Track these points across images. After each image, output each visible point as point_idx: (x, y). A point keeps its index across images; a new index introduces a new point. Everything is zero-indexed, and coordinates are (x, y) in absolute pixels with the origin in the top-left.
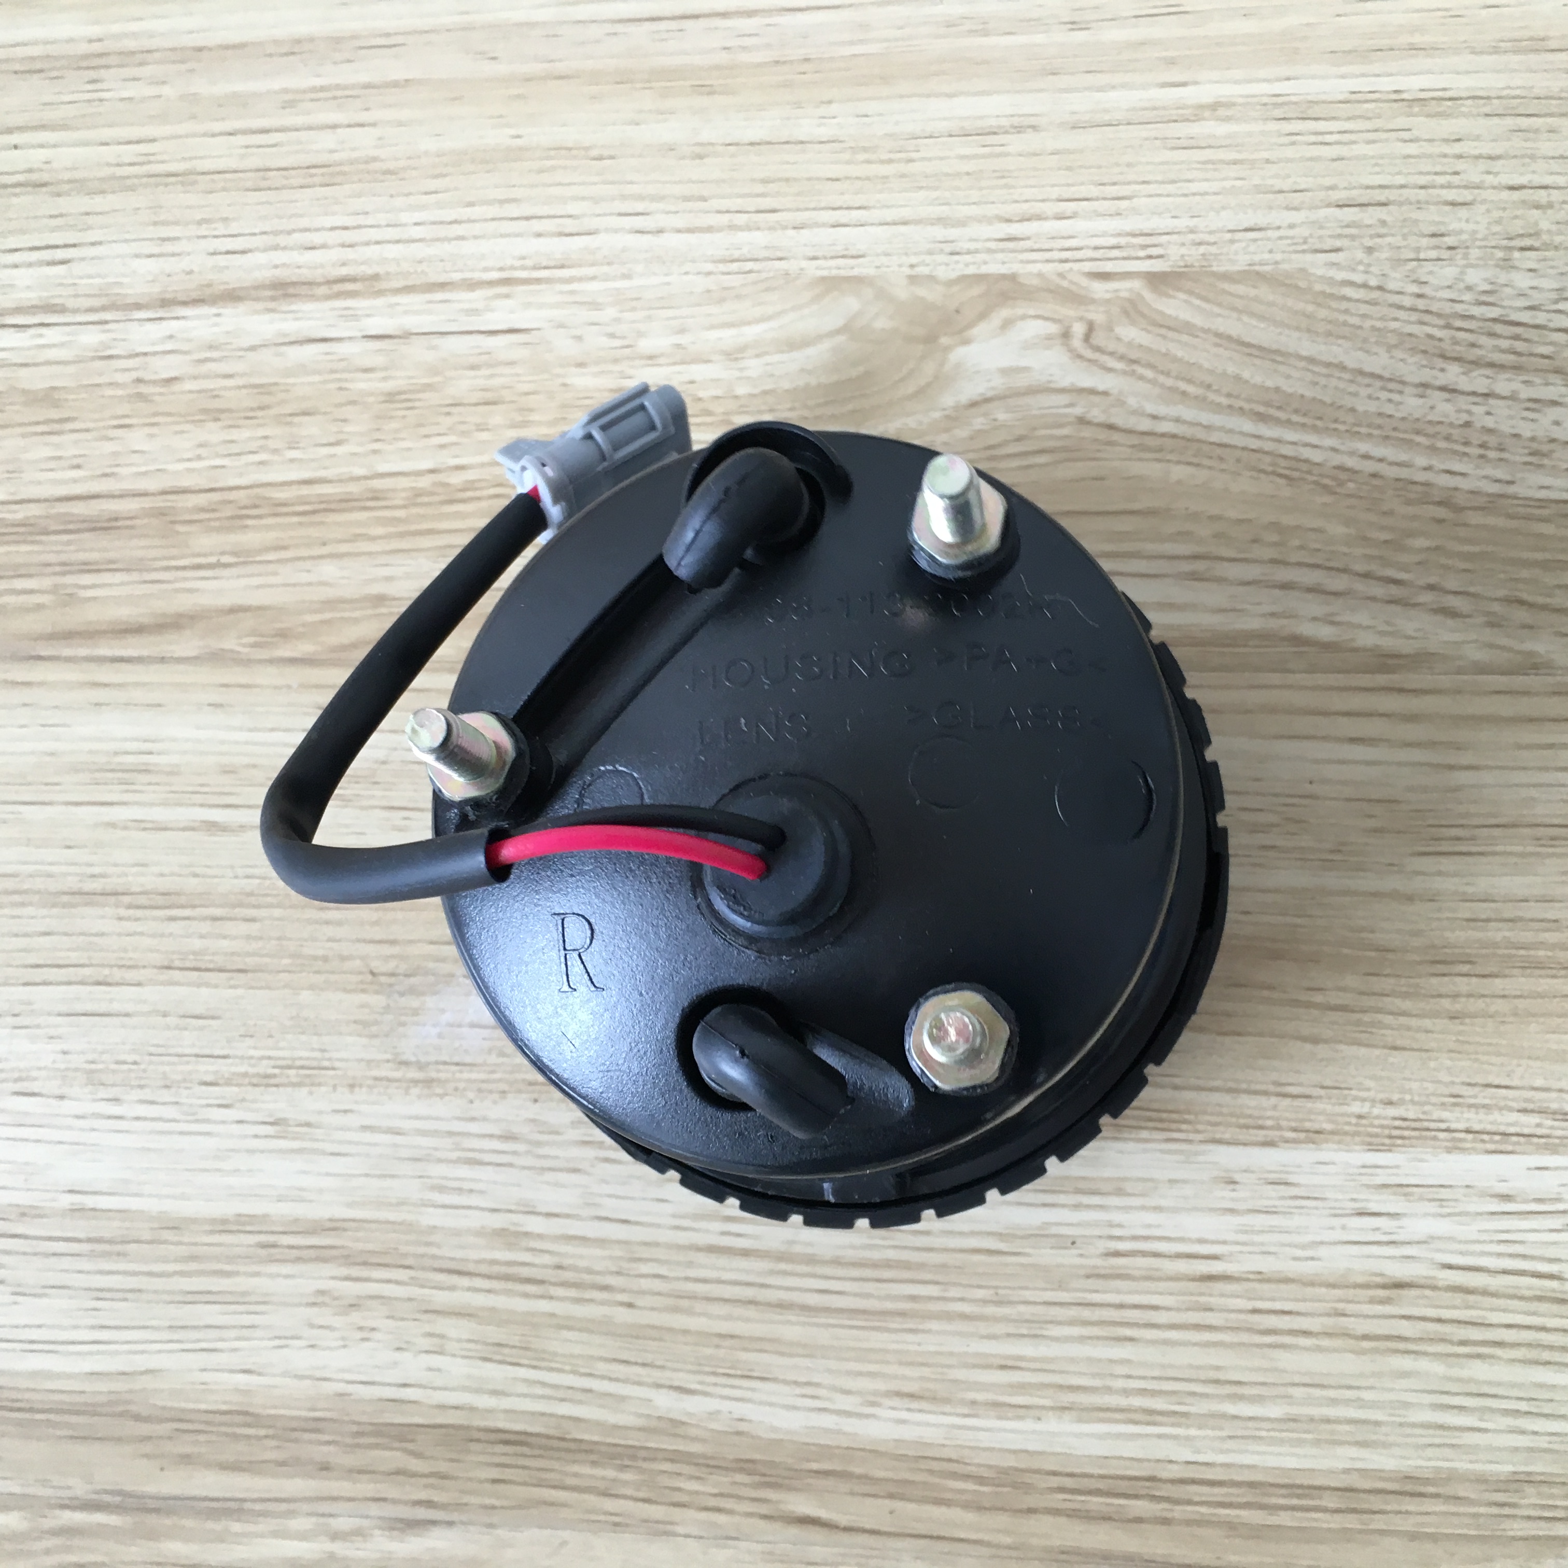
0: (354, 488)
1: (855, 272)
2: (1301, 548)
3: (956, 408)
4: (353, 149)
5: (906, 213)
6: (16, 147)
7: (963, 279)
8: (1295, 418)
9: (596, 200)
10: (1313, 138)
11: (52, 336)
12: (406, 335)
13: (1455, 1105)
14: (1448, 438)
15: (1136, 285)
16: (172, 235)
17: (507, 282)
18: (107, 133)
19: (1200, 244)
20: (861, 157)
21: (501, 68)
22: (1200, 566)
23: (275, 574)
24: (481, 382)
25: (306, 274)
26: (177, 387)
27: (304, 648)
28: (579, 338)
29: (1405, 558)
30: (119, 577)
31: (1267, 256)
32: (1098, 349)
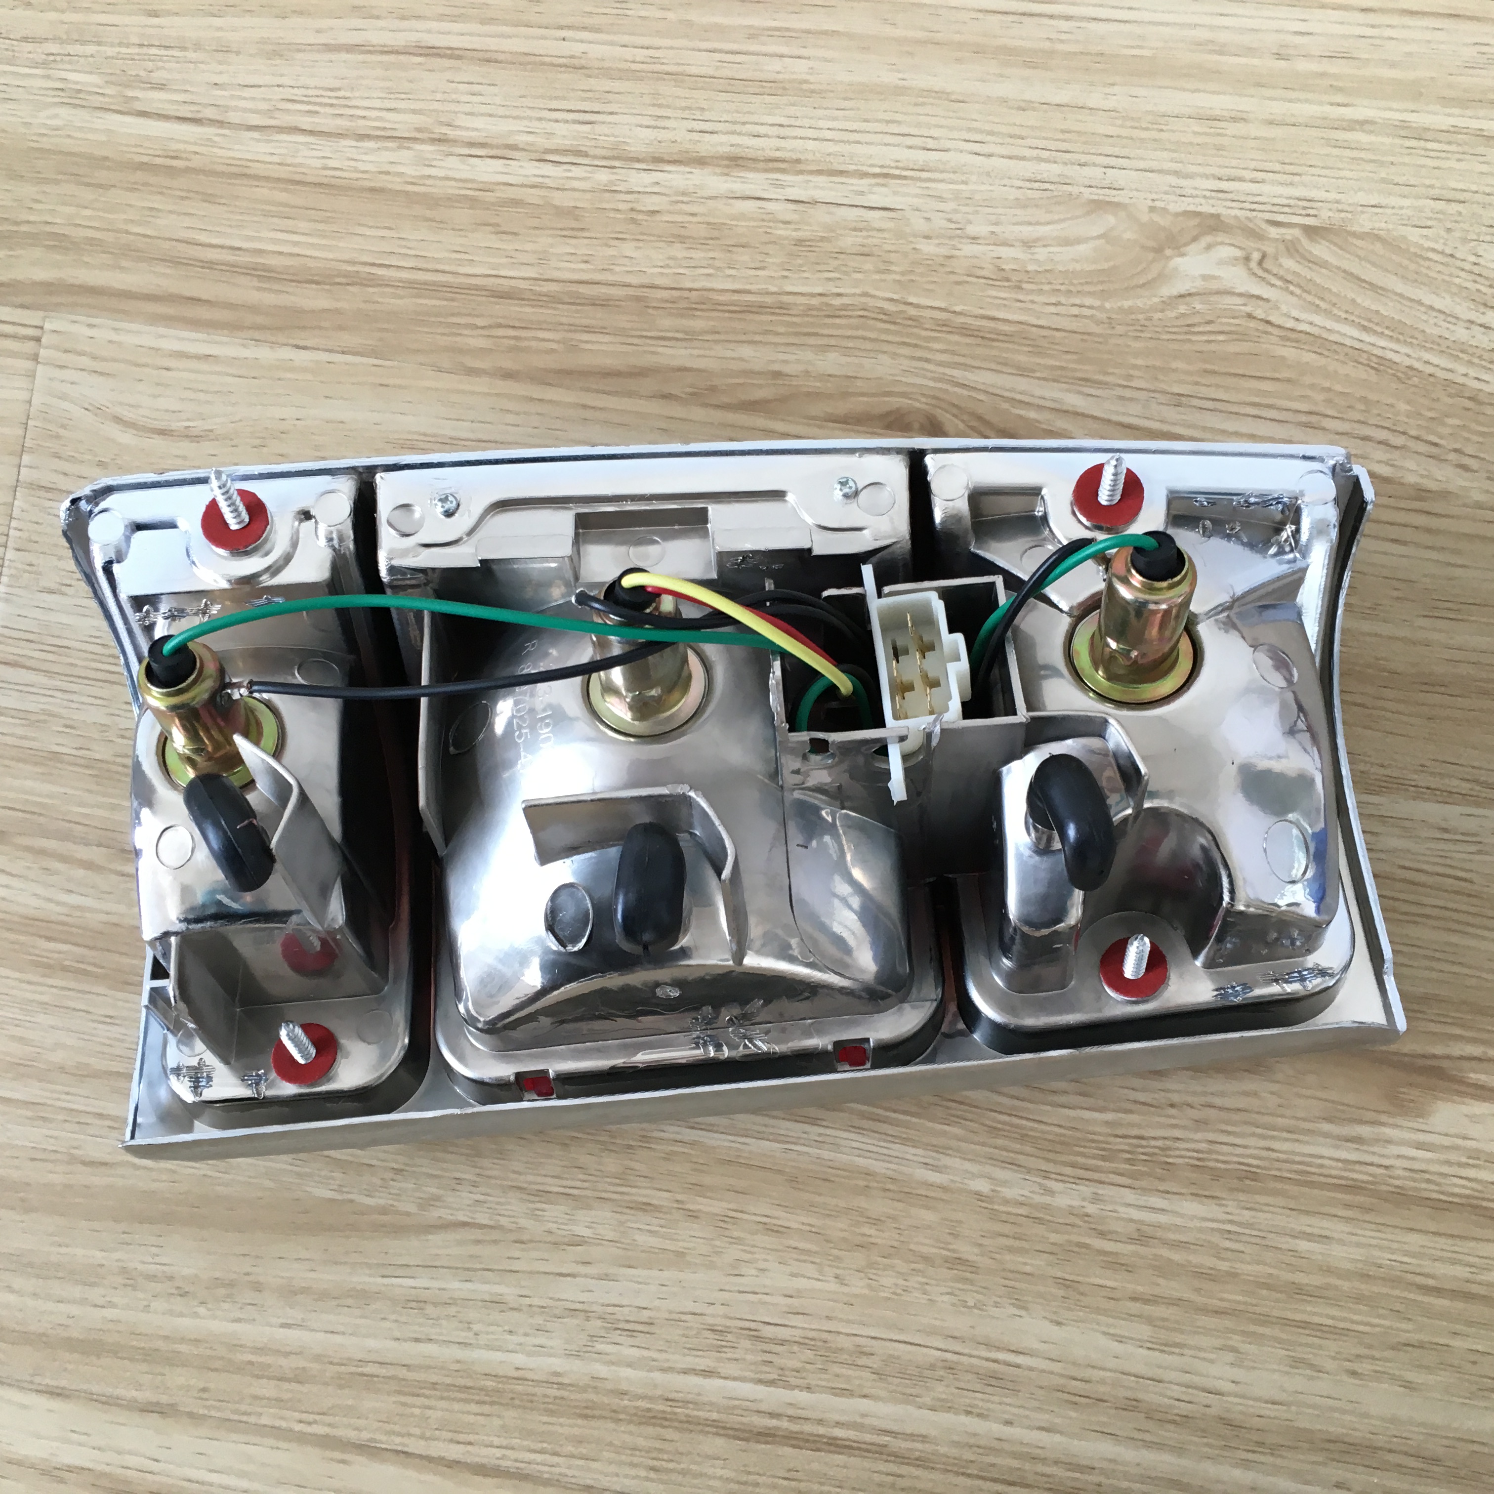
0: (769, 300)
1: (1116, 200)
2: (1379, 415)
3: (1170, 297)
4: (793, 73)
5: (1154, 165)
6: (564, 39)
7: (1186, 214)
8: (1387, 332)
9: (951, 128)
10: (1423, 152)
11: (576, 171)
12: (814, 203)
13: (1423, 771)
14: (1480, 357)
15: (1297, 232)
16: (665, 114)
17: (886, 176)
18: (626, 39)
19: (1342, 211)
20: (1129, 124)
21: (898, 32)
22: (1314, 419)
23: (710, 349)
24: (860, 240)
25: (751, 154)
26: (658, 217)
27: (726, 399)
28: (928, 219)
29: (1440, 429)
30: (607, 339)
31: (1383, 225)
32: (1267, 271)
